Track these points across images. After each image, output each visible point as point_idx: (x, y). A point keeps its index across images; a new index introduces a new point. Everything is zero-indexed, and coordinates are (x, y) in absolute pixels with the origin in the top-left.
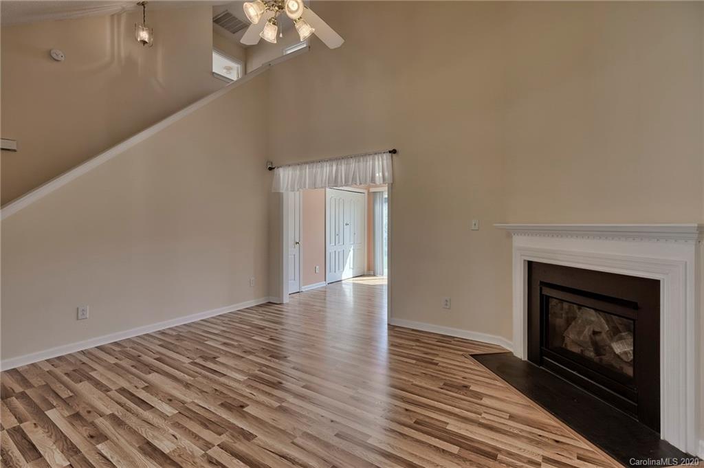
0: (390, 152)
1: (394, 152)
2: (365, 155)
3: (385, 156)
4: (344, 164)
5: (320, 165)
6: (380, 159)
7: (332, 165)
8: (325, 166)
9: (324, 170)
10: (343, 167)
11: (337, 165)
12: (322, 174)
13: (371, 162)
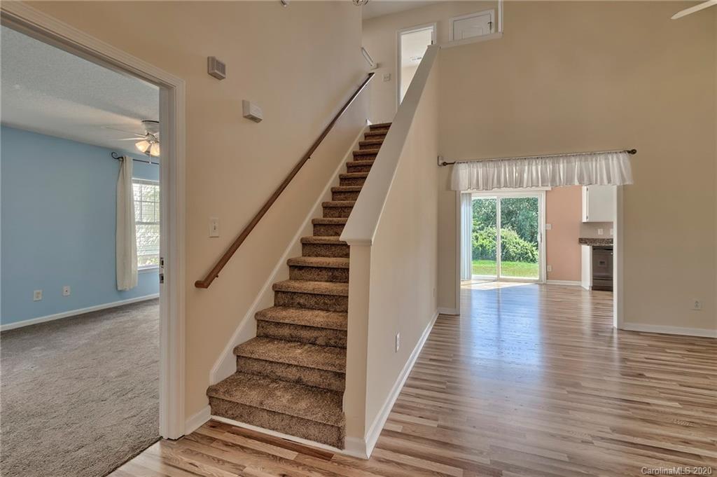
0: (629, 152)
1: (633, 152)
2: (593, 154)
3: (621, 156)
4: (563, 162)
5: (526, 162)
6: (615, 159)
7: (545, 163)
8: (534, 163)
9: (534, 168)
10: (561, 166)
11: (553, 163)
12: (530, 172)
13: (603, 162)
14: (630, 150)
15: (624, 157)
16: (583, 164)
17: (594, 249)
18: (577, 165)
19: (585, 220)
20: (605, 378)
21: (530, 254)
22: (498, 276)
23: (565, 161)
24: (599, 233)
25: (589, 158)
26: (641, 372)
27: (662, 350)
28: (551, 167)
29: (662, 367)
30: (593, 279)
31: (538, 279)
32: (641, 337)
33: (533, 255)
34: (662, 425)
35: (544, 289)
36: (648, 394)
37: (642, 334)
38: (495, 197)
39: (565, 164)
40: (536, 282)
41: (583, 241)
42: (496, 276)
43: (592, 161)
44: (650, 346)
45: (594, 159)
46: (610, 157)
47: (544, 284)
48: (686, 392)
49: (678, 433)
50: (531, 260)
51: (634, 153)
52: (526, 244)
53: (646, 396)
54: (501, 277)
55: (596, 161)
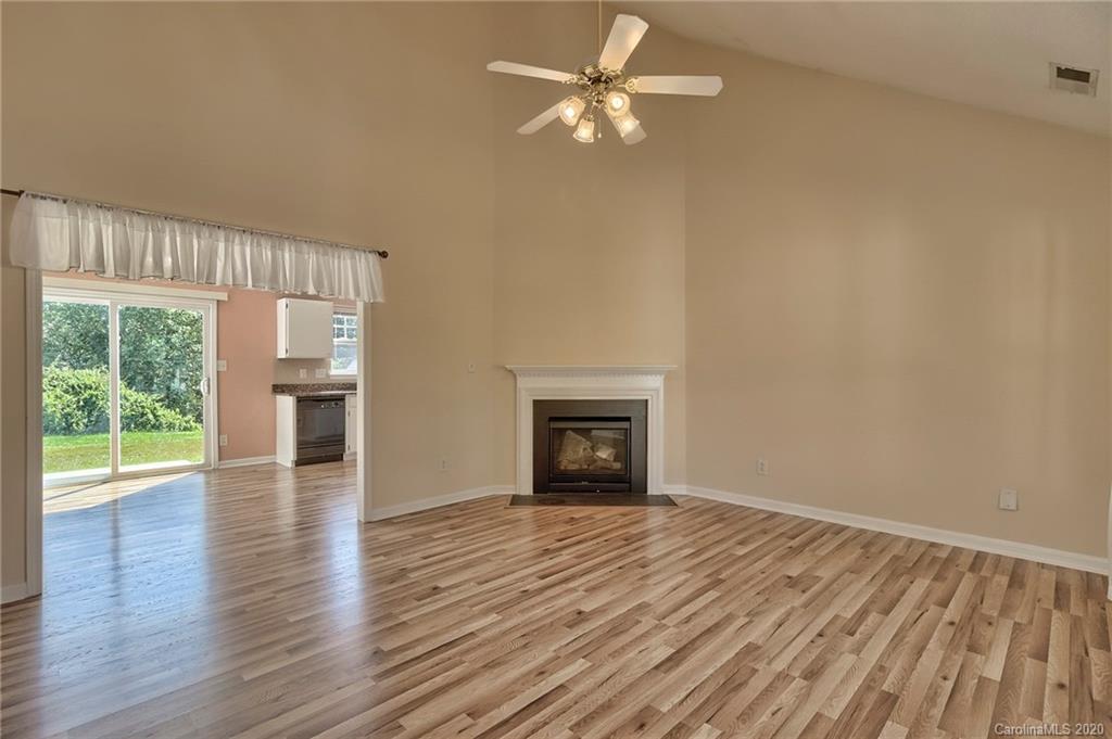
0: (380, 254)
1: (383, 255)
2: (335, 246)
3: (370, 257)
4: (290, 250)
5: (221, 234)
6: (363, 260)
7: (259, 245)
8: (237, 240)
9: (237, 249)
10: (287, 255)
11: (273, 247)
12: (229, 255)
13: (349, 262)
14: (381, 251)
15: (373, 258)
16: (321, 257)
17: (299, 400)
18: (312, 258)
19: (282, 354)
20: (404, 618)
21: (151, 416)
22: (115, 468)
23: (293, 248)
24: (301, 376)
25: (330, 250)
26: (433, 584)
27: (428, 538)
28: (269, 253)
29: (447, 564)
30: (298, 449)
31: (202, 461)
32: (398, 527)
33: (155, 416)
34: (505, 663)
35: (214, 479)
36: (463, 618)
37: (395, 521)
38: (107, 303)
39: (294, 255)
40: (198, 469)
41: (279, 389)
42: (108, 470)
43: (333, 256)
44: (414, 536)
45: (336, 256)
46: (356, 253)
47: (214, 469)
48: (490, 591)
49: (526, 663)
50: (153, 427)
51: (385, 257)
52: (141, 397)
53: (461, 623)
54: (122, 469)
55: (339, 257)
